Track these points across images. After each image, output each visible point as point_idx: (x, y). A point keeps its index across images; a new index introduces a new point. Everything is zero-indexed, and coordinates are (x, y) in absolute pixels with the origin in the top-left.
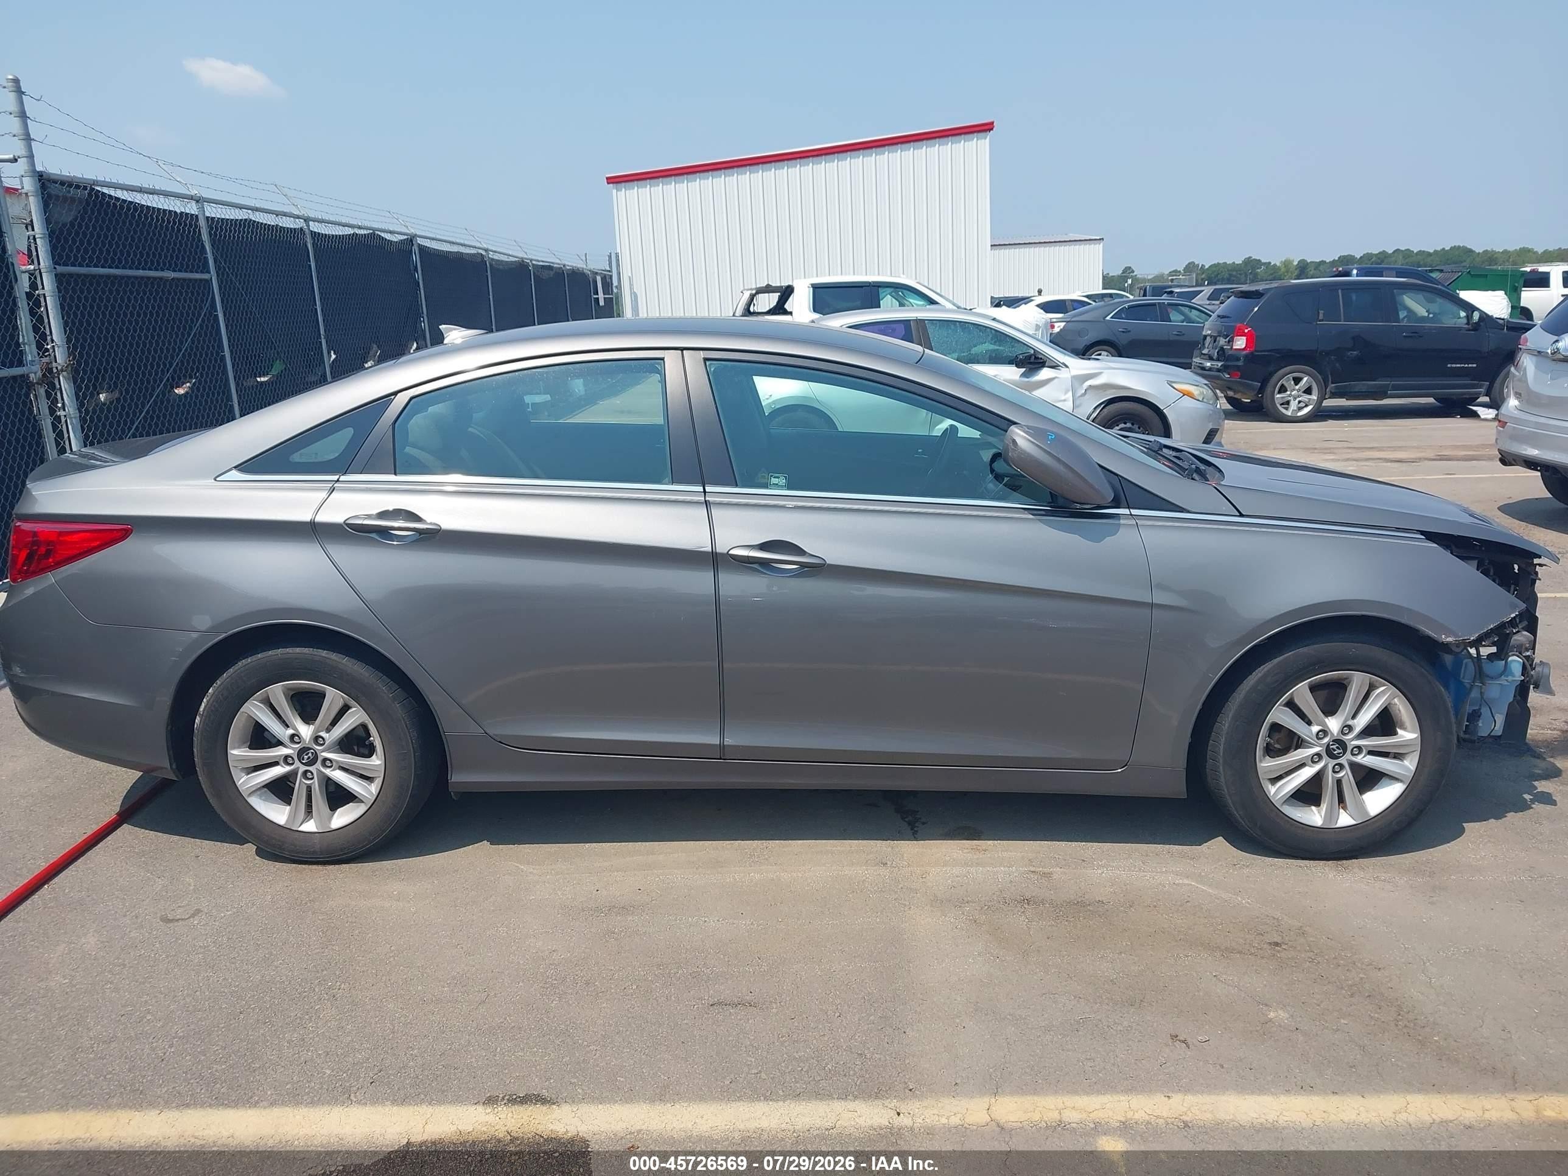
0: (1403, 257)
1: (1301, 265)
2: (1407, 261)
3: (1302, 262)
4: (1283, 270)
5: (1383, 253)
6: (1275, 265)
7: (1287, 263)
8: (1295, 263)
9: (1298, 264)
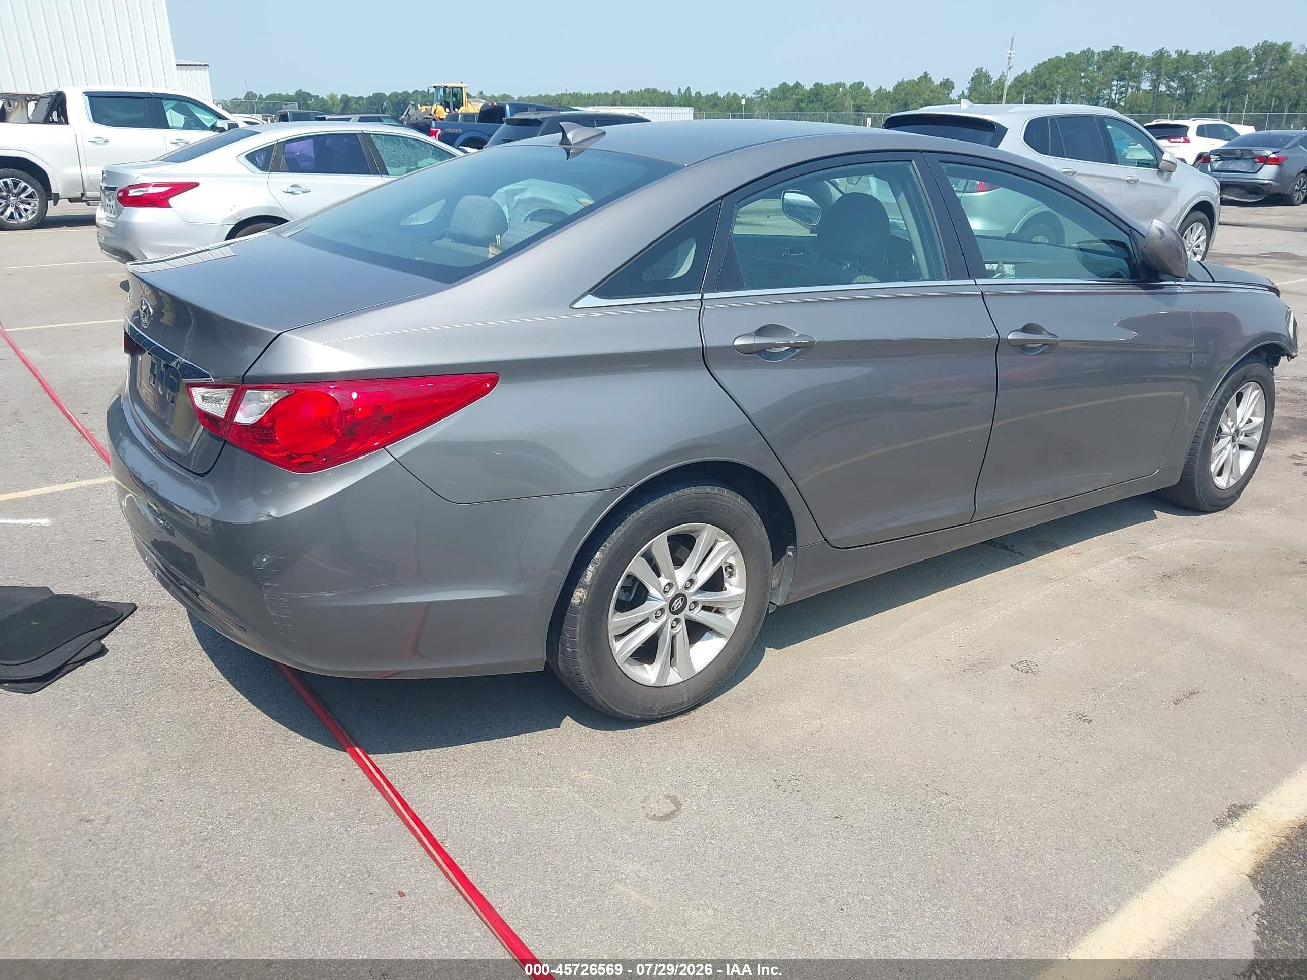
0: (421, 97)
1: (344, 99)
2: (424, 100)
3: (344, 96)
4: (330, 103)
5: (406, 93)
6: (323, 98)
7: (332, 97)
8: (339, 98)
9: (341, 99)
